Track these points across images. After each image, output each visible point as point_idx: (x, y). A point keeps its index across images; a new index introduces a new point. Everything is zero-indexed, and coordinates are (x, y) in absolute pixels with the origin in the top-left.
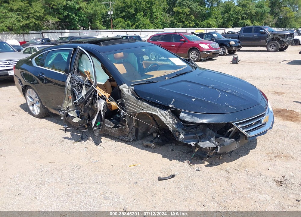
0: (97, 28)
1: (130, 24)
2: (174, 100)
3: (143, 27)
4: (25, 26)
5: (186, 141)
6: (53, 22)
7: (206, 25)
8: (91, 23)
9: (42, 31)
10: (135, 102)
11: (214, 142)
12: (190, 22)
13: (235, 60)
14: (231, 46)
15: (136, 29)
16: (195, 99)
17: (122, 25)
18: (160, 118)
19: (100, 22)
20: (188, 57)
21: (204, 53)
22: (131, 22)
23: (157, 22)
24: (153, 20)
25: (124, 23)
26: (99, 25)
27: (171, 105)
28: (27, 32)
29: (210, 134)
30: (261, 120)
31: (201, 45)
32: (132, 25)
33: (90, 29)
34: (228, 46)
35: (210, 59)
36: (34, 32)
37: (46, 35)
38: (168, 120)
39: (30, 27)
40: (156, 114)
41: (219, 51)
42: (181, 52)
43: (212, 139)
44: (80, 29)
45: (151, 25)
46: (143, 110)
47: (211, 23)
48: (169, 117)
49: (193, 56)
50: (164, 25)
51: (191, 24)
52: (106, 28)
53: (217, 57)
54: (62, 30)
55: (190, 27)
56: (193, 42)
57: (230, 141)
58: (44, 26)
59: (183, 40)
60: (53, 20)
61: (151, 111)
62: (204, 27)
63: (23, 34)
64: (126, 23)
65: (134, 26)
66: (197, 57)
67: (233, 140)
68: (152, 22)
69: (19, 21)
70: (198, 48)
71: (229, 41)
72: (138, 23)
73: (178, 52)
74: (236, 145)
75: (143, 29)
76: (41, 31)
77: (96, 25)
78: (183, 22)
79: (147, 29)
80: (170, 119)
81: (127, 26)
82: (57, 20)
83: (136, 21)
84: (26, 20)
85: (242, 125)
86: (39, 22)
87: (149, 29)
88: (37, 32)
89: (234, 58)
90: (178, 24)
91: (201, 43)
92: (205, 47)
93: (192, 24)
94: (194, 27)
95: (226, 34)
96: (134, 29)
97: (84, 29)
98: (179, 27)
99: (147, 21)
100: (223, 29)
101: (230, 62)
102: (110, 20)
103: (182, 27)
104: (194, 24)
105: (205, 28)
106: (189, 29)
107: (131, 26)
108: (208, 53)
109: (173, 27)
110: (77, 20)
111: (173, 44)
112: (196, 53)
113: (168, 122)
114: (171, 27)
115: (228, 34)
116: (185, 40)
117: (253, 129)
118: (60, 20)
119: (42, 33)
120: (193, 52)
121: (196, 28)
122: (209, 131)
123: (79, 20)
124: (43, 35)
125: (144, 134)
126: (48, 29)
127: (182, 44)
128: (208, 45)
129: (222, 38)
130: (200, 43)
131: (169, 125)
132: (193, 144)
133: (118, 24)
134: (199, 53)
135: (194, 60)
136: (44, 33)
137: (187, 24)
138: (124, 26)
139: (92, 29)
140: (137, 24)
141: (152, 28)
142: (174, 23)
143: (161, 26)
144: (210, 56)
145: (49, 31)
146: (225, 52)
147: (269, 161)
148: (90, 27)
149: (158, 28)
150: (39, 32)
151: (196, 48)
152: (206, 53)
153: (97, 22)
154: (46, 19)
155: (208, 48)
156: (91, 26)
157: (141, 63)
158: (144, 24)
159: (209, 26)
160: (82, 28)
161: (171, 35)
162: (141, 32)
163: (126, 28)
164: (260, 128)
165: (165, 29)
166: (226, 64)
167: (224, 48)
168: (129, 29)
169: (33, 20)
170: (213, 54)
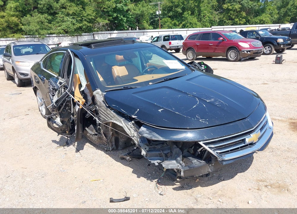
0: (144, 29)
1: (177, 23)
2: (138, 110)
3: (190, 26)
4: (79, 29)
5: (150, 158)
6: (103, 24)
7: (259, 22)
8: (139, 23)
9: (94, 33)
10: (105, 110)
11: (181, 162)
12: (241, 19)
13: (278, 60)
14: (278, 44)
15: (183, 28)
16: (162, 110)
17: (168, 25)
18: (125, 129)
19: (147, 22)
20: (227, 56)
21: (243, 52)
22: (178, 21)
23: (205, 20)
24: (201, 18)
25: (171, 23)
26: (146, 25)
27: (134, 115)
28: (80, 34)
29: (177, 152)
30: (245, 139)
31: (240, 44)
32: (179, 24)
33: (137, 30)
34: (276, 44)
35: (252, 58)
36: (87, 34)
37: (96, 37)
38: (132, 133)
39: (83, 29)
40: (121, 125)
41: (261, 50)
42: (219, 52)
43: (179, 159)
44: (128, 29)
45: (198, 23)
46: (111, 119)
47: (264, 19)
48: (134, 130)
49: (231, 56)
50: (212, 23)
51: (241, 21)
52: (153, 28)
53: (259, 56)
54: (111, 31)
55: (240, 24)
56: (232, 41)
57: (198, 163)
58: (95, 28)
59: (221, 39)
60: (104, 22)
61: (117, 121)
62: (256, 23)
63: (77, 36)
64: (173, 22)
65: (181, 25)
66: (236, 57)
67: (203, 162)
68: (200, 20)
69: (74, 24)
70: (238, 47)
71: (277, 39)
72: (185, 22)
73: (216, 51)
74: (208, 169)
75: (190, 27)
76: (92, 33)
77: (143, 25)
78: (232, 19)
79: (194, 28)
80: (135, 132)
81: (174, 26)
82: (107, 21)
83: (183, 20)
84: (80, 23)
85: (214, 145)
86: (91, 25)
87: (196, 28)
88: (89, 34)
89: (277, 58)
90: (227, 21)
91: (241, 41)
92: (245, 45)
93: (243, 21)
94: (245, 24)
95: (276, 31)
96: (181, 28)
97: (132, 30)
98: (228, 24)
99: (195, 20)
100: (278, 25)
101: (273, 62)
102: (158, 20)
103: (232, 25)
104: (245, 21)
105: (258, 24)
106: (240, 26)
107: (178, 26)
108: (249, 53)
109: (221, 25)
110: (125, 21)
111: (211, 43)
112: (235, 52)
113: (133, 135)
114: (219, 24)
115: (278, 30)
116: (224, 38)
117: (231, 150)
118: (109, 22)
119: (93, 35)
120: (232, 51)
121: (247, 25)
122: (175, 149)
123: (127, 21)
124: (94, 36)
125: (125, 143)
126: (98, 31)
127: (220, 42)
128: (249, 43)
129: (269, 35)
130: (239, 42)
131: (134, 138)
132: (157, 162)
133: (164, 24)
134: (238, 53)
135: (233, 59)
136: (95, 35)
137: (237, 21)
138: (171, 25)
139: (139, 29)
140: (183, 23)
141: (199, 26)
142: (223, 21)
143: (209, 25)
144: (250, 55)
145: (100, 32)
146: (271, 51)
147: (255, 190)
148: (137, 28)
149: (206, 26)
150: (91, 34)
151: (235, 47)
152: (246, 52)
153: (144, 23)
154: (97, 21)
155: (249, 46)
156: (138, 26)
157: (145, 65)
158: (191, 23)
159: (262, 22)
160: (130, 28)
161: (210, 33)
162: (187, 31)
163: (172, 28)
164: (243, 149)
165: (212, 27)
166: (267, 64)
167: (270, 47)
168: (176, 28)
169: (86, 23)
170: (254, 53)
